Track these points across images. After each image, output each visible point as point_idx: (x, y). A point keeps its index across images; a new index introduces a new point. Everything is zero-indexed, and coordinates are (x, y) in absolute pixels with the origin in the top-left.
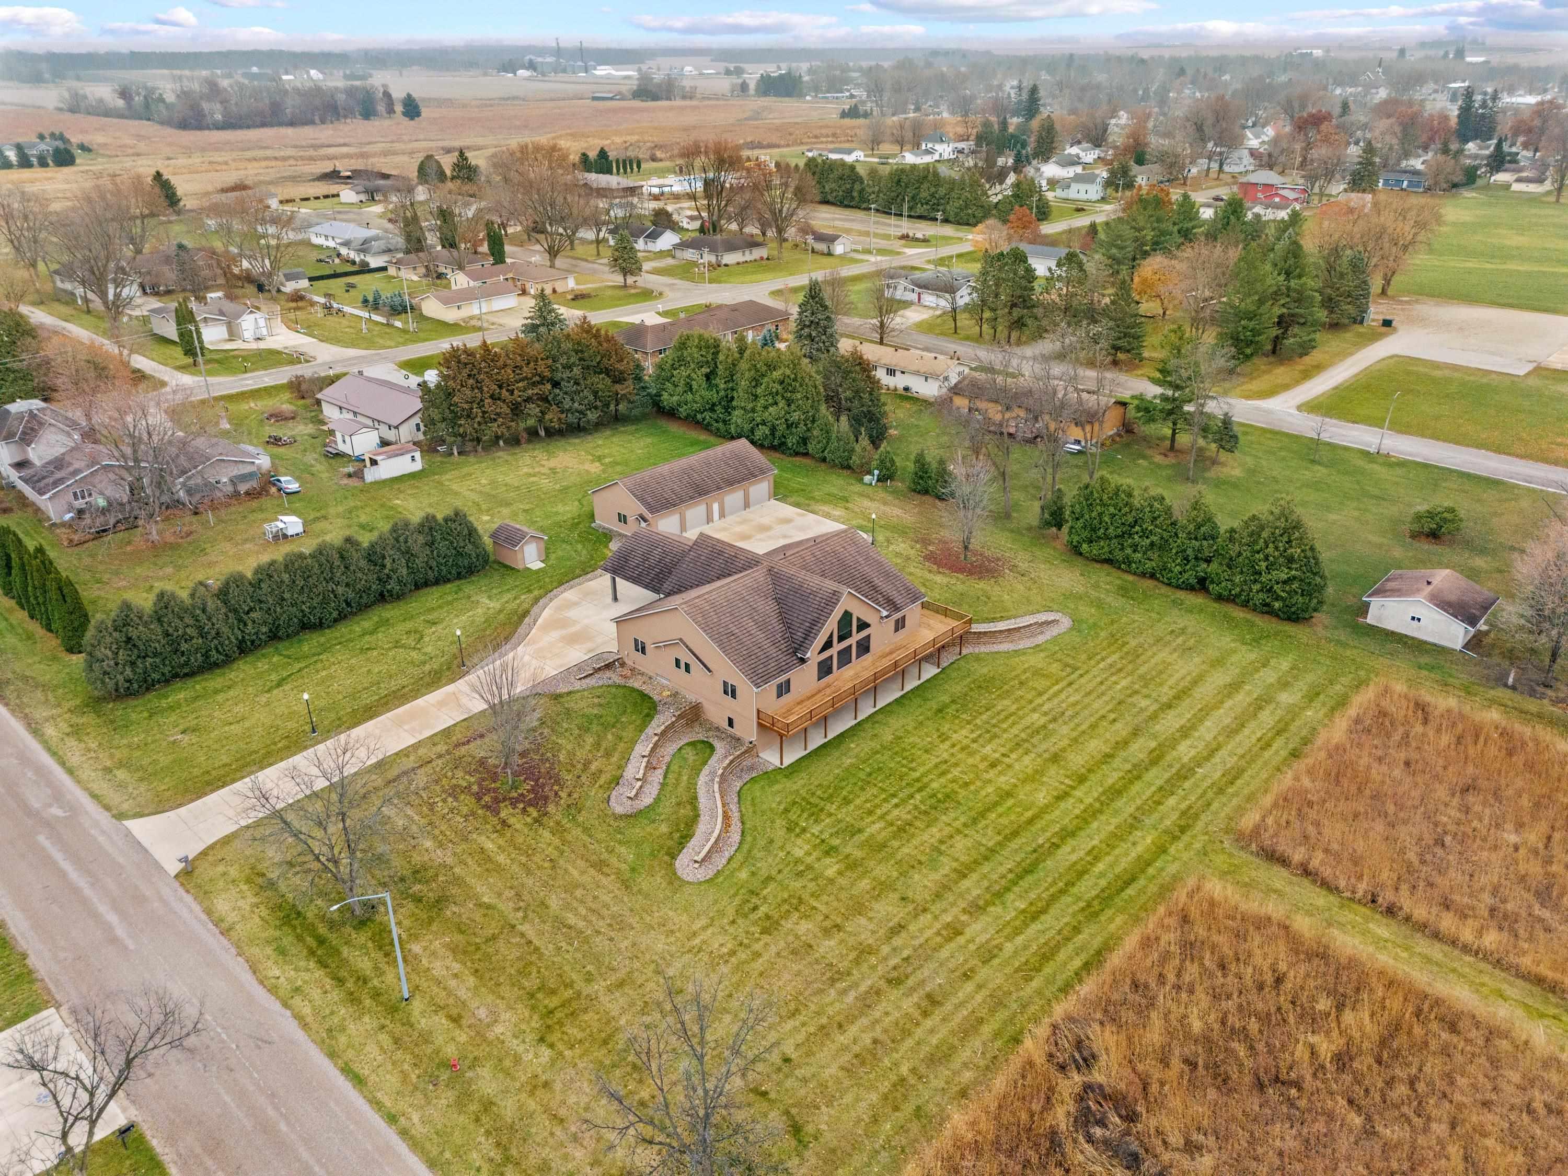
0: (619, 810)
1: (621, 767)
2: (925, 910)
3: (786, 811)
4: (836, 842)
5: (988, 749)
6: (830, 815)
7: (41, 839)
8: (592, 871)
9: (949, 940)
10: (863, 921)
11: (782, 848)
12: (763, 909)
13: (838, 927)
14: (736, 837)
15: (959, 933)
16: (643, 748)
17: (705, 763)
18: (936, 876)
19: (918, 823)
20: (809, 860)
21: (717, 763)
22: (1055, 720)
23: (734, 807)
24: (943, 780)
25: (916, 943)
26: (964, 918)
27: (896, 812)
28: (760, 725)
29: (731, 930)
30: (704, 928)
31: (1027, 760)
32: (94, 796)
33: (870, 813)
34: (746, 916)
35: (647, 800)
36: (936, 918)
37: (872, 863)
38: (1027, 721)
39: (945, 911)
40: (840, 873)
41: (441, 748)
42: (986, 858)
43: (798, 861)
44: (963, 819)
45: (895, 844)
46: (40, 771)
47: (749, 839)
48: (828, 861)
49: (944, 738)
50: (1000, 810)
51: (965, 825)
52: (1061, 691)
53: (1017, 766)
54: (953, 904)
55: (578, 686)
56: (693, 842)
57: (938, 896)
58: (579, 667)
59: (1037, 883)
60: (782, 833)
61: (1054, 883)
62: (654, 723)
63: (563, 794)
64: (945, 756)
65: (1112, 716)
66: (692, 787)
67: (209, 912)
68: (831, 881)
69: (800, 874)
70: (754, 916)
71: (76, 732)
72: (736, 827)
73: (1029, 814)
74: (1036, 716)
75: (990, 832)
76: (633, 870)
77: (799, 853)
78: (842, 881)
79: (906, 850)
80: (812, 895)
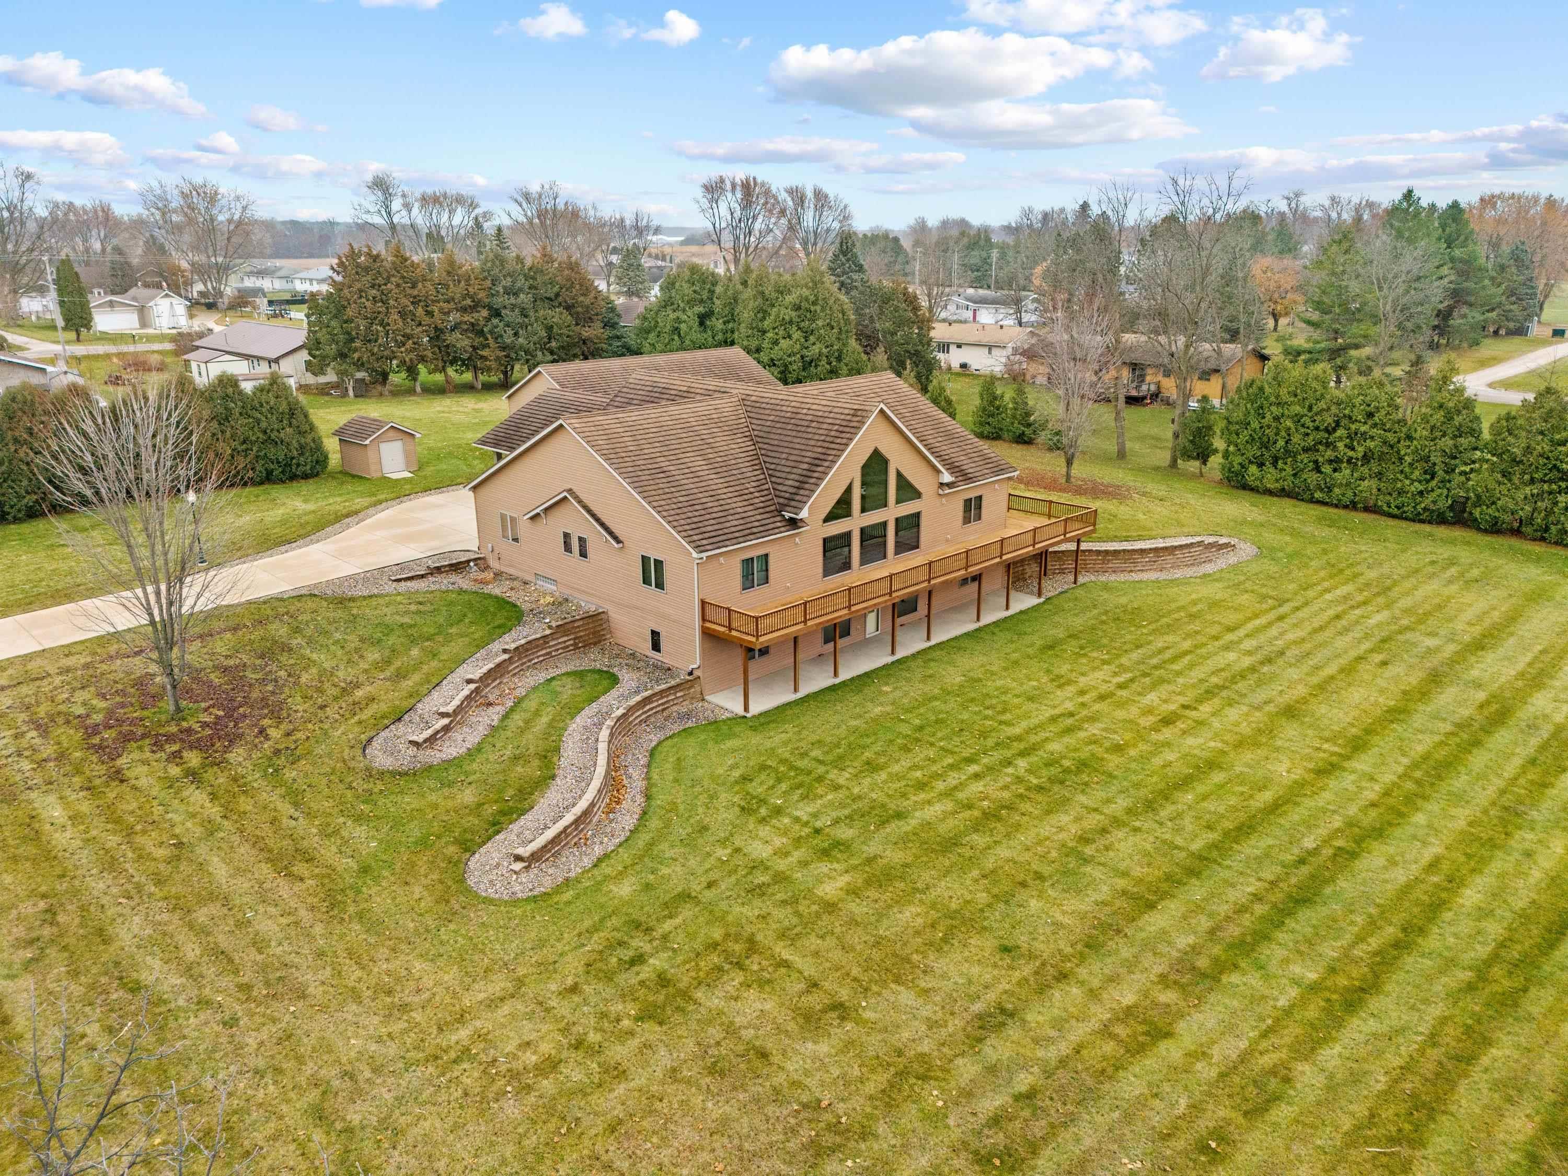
0: (383, 762)
1: (417, 696)
4: (845, 833)
6: (837, 788)
11: (723, 842)
12: (656, 963)
14: (627, 820)
16: (474, 668)
17: (591, 700)
18: (1083, 905)
19: (1026, 806)
20: (781, 865)
21: (617, 699)
23: (633, 767)
25: (1052, 1054)
27: (977, 787)
28: (707, 634)
33: (921, 786)
35: (451, 749)
37: (927, 876)
40: (853, 892)
41: (80, 661)
42: (1193, 873)
43: (757, 866)
44: (1122, 803)
45: (979, 840)
47: (654, 823)
48: (824, 867)
50: (1201, 788)
51: (1129, 811)
55: (391, 588)
56: (527, 820)
57: (1092, 945)
58: (404, 566)
60: (731, 815)
61: (1373, 925)
62: (508, 637)
63: (275, 733)
66: (556, 731)
68: (830, 907)
69: (759, 891)
73: (1267, 796)
75: (1188, 822)
77: (759, 850)
78: (857, 908)
79: (1003, 852)
80: (782, 935)
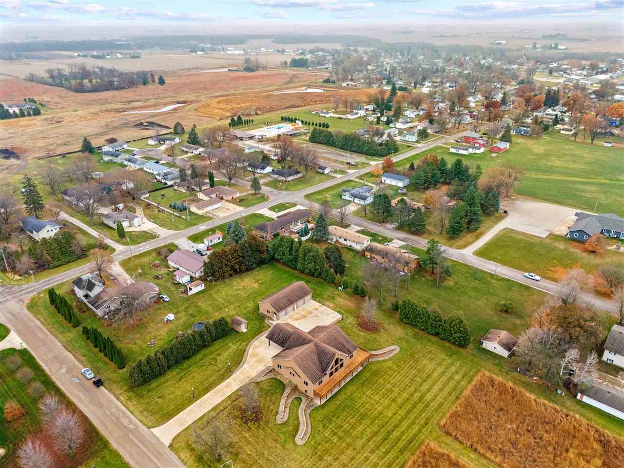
0: (279, 422)
1: (278, 408)
2: (360, 452)
3: (322, 421)
4: (336, 431)
5: (376, 398)
6: (334, 422)
7: (130, 435)
8: (274, 443)
9: (365, 462)
10: (344, 456)
11: (322, 433)
12: (319, 453)
13: (338, 458)
14: (310, 430)
15: (368, 459)
16: (283, 401)
17: (300, 405)
18: (362, 442)
19: (357, 424)
20: (329, 437)
21: (303, 405)
22: (394, 387)
23: (308, 419)
24: (364, 409)
25: (357, 463)
26: (369, 454)
27: (352, 420)
28: (314, 394)
29: (311, 460)
30: (304, 460)
31: (386, 401)
32: (140, 421)
33: (345, 421)
34: (314, 456)
35: (286, 419)
36: (362, 455)
37: (346, 438)
38: (386, 387)
39: (364, 453)
40: (337, 441)
41: (229, 402)
42: (375, 435)
43: (327, 438)
44: (369, 422)
45: (352, 431)
46: (123, 413)
47: (313, 430)
48: (334, 437)
49: (364, 394)
50: (379, 419)
51: (370, 424)
52: (396, 376)
53: (384, 404)
54: (367, 450)
55: (263, 379)
56: (299, 432)
57: (363, 448)
58: (262, 372)
59: (388, 443)
60: (321, 428)
61: (392, 443)
62: (285, 392)
63: (264, 418)
64: (365, 400)
65: (410, 385)
66: (297, 414)
67: (180, 458)
68: (335, 443)
69: (327, 442)
70: (316, 456)
71: (129, 399)
72: (310, 426)
73: (386, 420)
74: (389, 385)
75: (376, 426)
76: (284, 442)
77: (327, 435)
78: (338, 444)
79: (354, 433)
80: (331, 448)
